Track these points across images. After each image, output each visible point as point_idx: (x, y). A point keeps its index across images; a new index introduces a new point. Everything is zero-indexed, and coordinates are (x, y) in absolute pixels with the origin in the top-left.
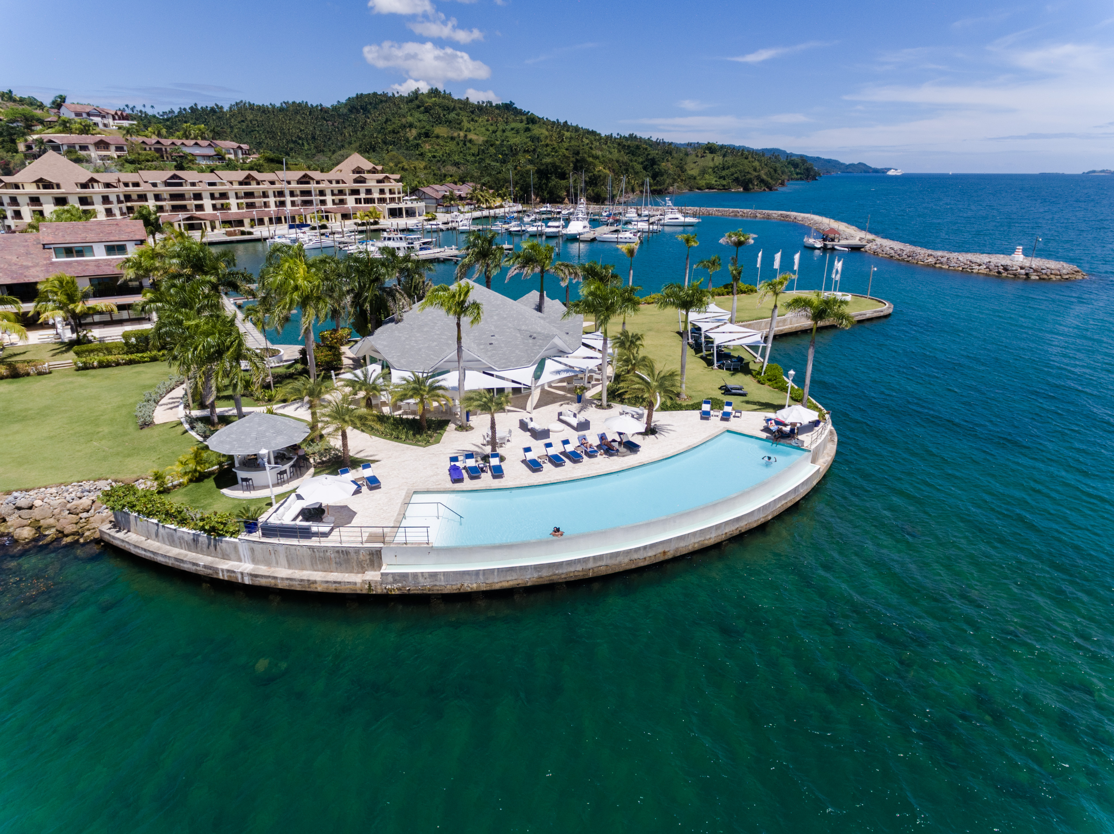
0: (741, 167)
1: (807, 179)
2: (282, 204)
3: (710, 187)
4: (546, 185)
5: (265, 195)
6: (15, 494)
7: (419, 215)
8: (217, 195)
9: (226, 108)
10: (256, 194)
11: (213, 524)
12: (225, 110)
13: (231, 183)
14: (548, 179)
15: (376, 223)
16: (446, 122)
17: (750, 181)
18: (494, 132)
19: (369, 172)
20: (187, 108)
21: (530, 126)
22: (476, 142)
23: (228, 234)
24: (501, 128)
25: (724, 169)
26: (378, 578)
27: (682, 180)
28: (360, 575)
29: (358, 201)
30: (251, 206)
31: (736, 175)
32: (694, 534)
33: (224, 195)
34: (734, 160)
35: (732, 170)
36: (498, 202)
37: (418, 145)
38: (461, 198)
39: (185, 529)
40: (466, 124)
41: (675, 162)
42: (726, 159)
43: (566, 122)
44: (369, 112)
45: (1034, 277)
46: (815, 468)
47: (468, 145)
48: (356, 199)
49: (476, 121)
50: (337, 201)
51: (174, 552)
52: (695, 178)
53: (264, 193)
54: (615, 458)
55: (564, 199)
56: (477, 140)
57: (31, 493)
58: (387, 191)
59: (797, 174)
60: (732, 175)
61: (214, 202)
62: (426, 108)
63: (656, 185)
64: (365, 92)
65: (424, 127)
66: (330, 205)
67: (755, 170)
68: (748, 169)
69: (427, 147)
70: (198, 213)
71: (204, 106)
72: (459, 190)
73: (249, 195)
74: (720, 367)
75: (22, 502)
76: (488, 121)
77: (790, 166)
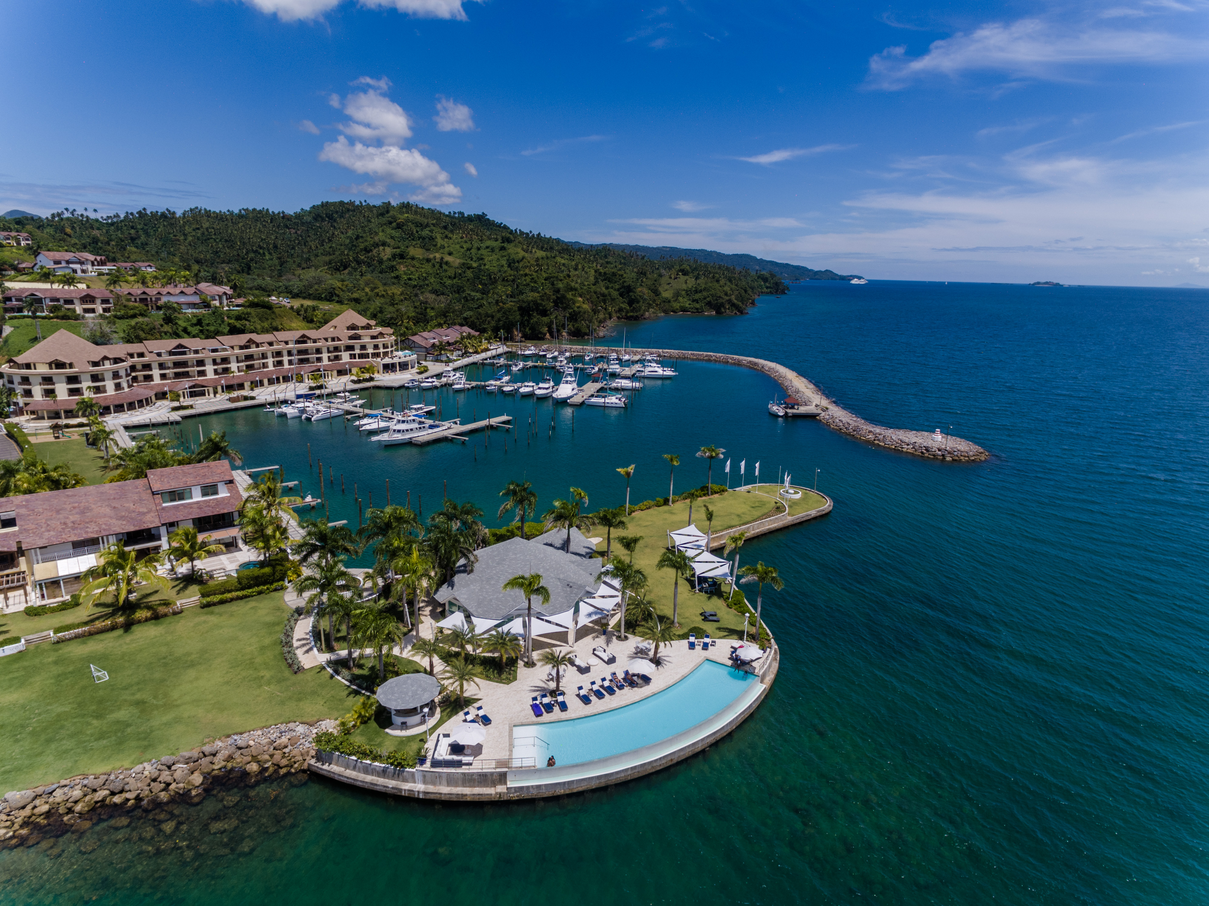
0: (713, 292)
1: (776, 292)
2: (280, 363)
3: (684, 310)
4: (528, 321)
5: (264, 356)
6: (235, 737)
7: (412, 368)
8: (219, 361)
9: (179, 213)
10: (255, 357)
11: (399, 761)
12: (178, 216)
13: (232, 347)
14: (530, 316)
15: (371, 379)
16: (419, 238)
17: (722, 305)
18: (469, 249)
19: (363, 328)
20: (135, 213)
21: (505, 245)
22: (452, 264)
23: (231, 400)
24: (476, 245)
25: (696, 292)
26: (505, 791)
27: (657, 305)
28: (493, 789)
29: (353, 356)
30: (250, 367)
31: (708, 299)
32: (689, 746)
33: (225, 360)
34: (706, 283)
35: (705, 294)
36: (485, 345)
37: (393, 267)
38: (449, 344)
39: (376, 764)
40: (440, 242)
41: (649, 283)
42: (698, 281)
43: (539, 234)
44: (335, 221)
45: (948, 459)
46: (764, 686)
47: (445, 267)
48: (351, 355)
49: (450, 238)
50: (332, 358)
51: (369, 778)
52: (669, 302)
53: (263, 354)
54: (636, 689)
55: (545, 334)
56: (453, 262)
57: (245, 735)
58: (381, 346)
59: (767, 288)
60: (705, 298)
61: (216, 367)
62: (398, 224)
63: (632, 311)
64: (331, 200)
65: (399, 248)
66: (325, 362)
67: (726, 294)
68: (719, 294)
69: (402, 268)
70: (200, 378)
71: (154, 211)
72: (446, 336)
73: (249, 357)
74: (700, 590)
75: (240, 743)
76: (462, 238)
77: (760, 280)
